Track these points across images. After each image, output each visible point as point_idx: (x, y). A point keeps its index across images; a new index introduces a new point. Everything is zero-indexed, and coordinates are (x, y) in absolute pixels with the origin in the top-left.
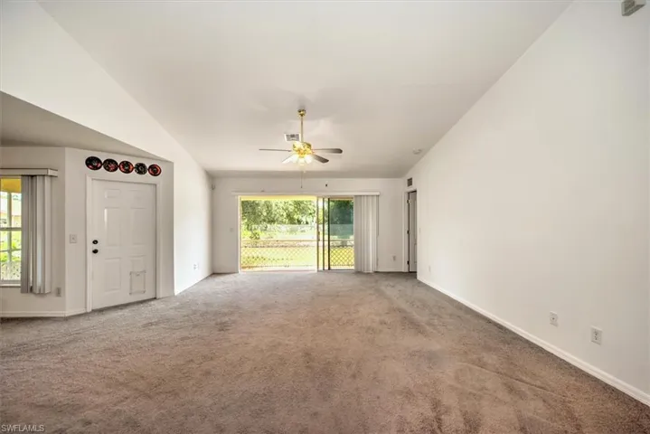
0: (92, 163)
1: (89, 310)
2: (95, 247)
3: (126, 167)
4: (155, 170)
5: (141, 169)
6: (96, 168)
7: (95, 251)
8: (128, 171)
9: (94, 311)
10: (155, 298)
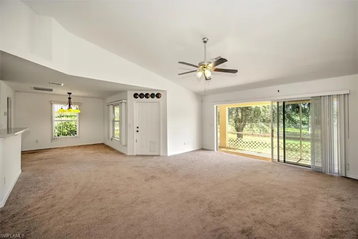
0: (135, 96)
1: (135, 154)
2: (137, 129)
3: (147, 96)
4: (158, 96)
5: (153, 96)
6: (137, 98)
7: (138, 131)
8: (148, 98)
9: (137, 156)
10: (159, 156)
